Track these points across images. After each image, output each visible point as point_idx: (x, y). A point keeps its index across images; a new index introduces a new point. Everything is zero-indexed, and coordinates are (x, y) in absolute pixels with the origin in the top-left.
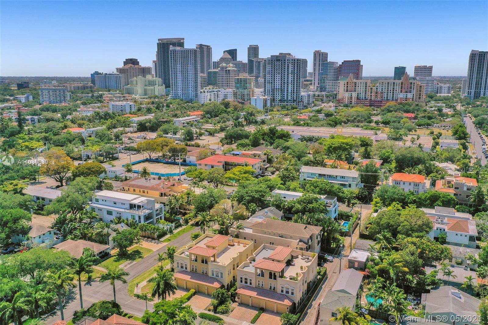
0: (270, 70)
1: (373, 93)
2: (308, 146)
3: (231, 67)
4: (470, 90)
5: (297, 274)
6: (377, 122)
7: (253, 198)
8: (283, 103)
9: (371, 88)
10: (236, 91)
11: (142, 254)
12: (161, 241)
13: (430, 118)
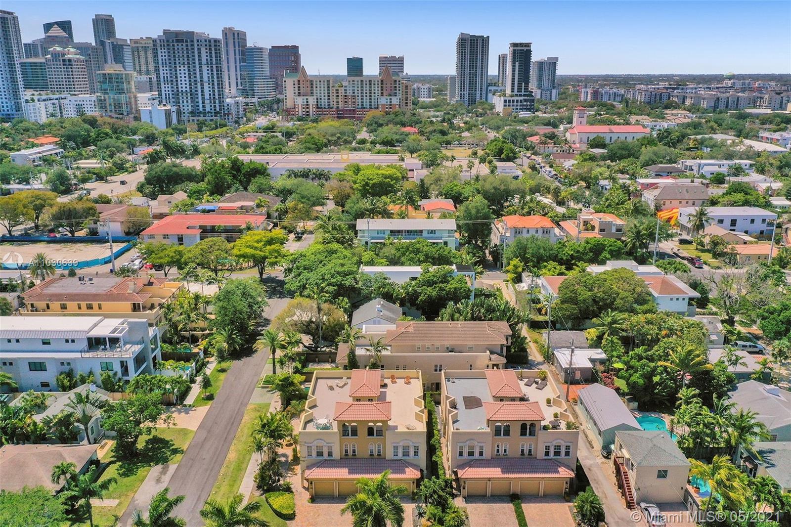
0: (166, 58)
1: (340, 97)
2: (322, 186)
3: (71, 53)
4: (462, 93)
5: (556, 416)
6: (373, 143)
7: (340, 286)
8: (198, 118)
9: (337, 90)
10: (103, 98)
11: (174, 445)
12: (190, 406)
13: (443, 133)
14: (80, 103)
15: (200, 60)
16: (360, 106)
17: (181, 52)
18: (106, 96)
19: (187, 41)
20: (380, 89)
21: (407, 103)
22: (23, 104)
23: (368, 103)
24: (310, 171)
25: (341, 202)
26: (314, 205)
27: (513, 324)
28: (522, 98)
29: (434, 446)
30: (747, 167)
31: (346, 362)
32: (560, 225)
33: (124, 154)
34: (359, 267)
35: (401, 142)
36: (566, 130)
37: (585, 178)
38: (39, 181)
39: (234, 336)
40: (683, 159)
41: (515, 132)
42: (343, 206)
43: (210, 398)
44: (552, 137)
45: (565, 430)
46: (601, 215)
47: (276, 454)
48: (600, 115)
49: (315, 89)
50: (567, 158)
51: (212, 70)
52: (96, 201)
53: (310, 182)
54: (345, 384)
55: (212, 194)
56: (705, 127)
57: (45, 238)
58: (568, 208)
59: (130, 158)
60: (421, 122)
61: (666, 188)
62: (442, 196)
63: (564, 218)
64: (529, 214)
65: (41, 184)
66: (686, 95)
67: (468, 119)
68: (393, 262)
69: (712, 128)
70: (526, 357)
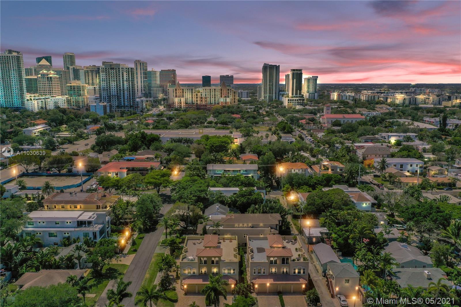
0: (105, 77)
1: (198, 98)
2: (189, 147)
3: (52, 74)
4: (265, 95)
5: (299, 255)
6: (216, 123)
7: (199, 197)
8: (121, 109)
9: (197, 94)
10: (69, 99)
11: (119, 271)
12: (126, 254)
13: (254, 118)
14: (56, 101)
15: (123, 78)
16: (209, 103)
17: (113, 74)
18: (71, 98)
19: (116, 69)
20: (220, 94)
21: (235, 101)
22: (26, 102)
23: (214, 101)
24: (182, 139)
25: (199, 154)
26: (185, 157)
27: (283, 215)
28: (298, 98)
29: (243, 271)
30: (414, 137)
31: (202, 232)
32: (311, 168)
33: (82, 129)
34: (208, 188)
35: (231, 123)
36: (320, 116)
37: (328, 142)
38: (39, 144)
39: (146, 221)
40: (381, 132)
41: (293, 118)
42: (200, 157)
43: (135, 251)
44: (313, 120)
45: (303, 261)
46: (332, 162)
47: (168, 275)
48: (340, 108)
49: (185, 93)
50: (320, 132)
51: (129, 84)
52: (71, 155)
53: (182, 144)
54: (201, 242)
55: (131, 151)
56: (396, 114)
57: (45, 174)
58: (317, 159)
59: (86, 131)
60: (242, 112)
61: (369, 148)
62: (252, 152)
63: (314, 163)
64: (296, 161)
65: (40, 145)
66: (388, 97)
67: (268, 110)
68: (225, 186)
69: (399, 115)
70: (290, 232)
